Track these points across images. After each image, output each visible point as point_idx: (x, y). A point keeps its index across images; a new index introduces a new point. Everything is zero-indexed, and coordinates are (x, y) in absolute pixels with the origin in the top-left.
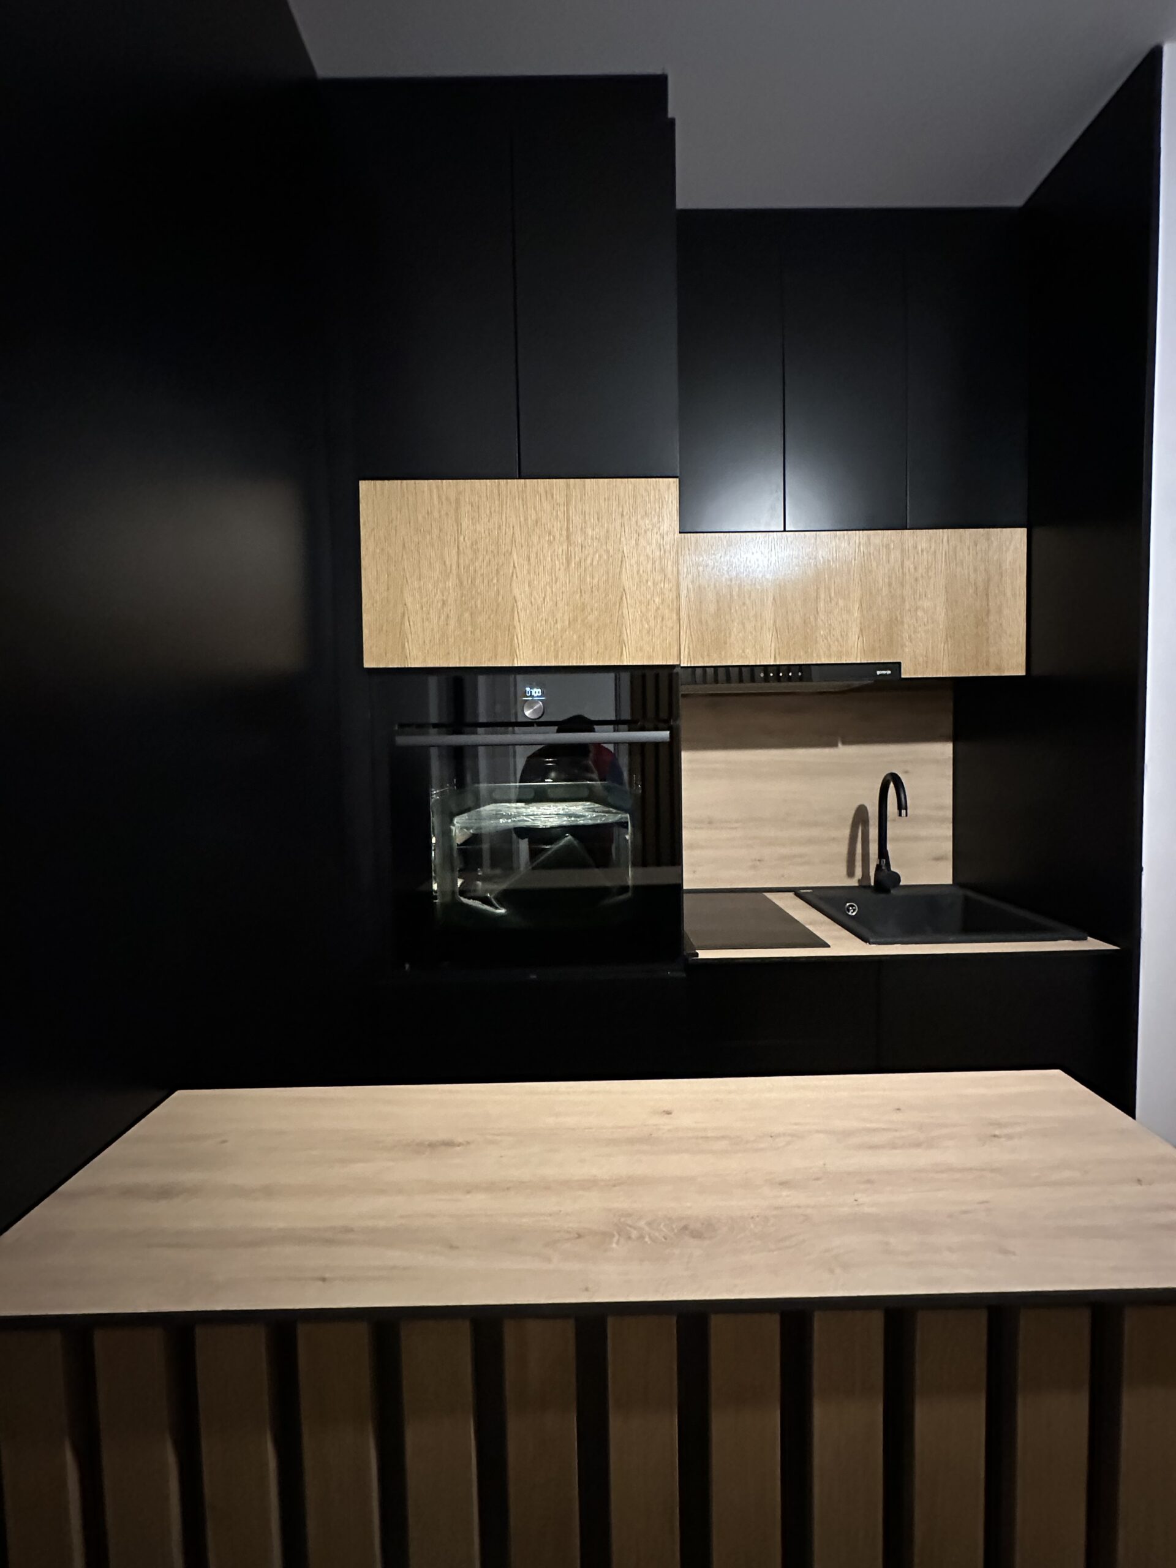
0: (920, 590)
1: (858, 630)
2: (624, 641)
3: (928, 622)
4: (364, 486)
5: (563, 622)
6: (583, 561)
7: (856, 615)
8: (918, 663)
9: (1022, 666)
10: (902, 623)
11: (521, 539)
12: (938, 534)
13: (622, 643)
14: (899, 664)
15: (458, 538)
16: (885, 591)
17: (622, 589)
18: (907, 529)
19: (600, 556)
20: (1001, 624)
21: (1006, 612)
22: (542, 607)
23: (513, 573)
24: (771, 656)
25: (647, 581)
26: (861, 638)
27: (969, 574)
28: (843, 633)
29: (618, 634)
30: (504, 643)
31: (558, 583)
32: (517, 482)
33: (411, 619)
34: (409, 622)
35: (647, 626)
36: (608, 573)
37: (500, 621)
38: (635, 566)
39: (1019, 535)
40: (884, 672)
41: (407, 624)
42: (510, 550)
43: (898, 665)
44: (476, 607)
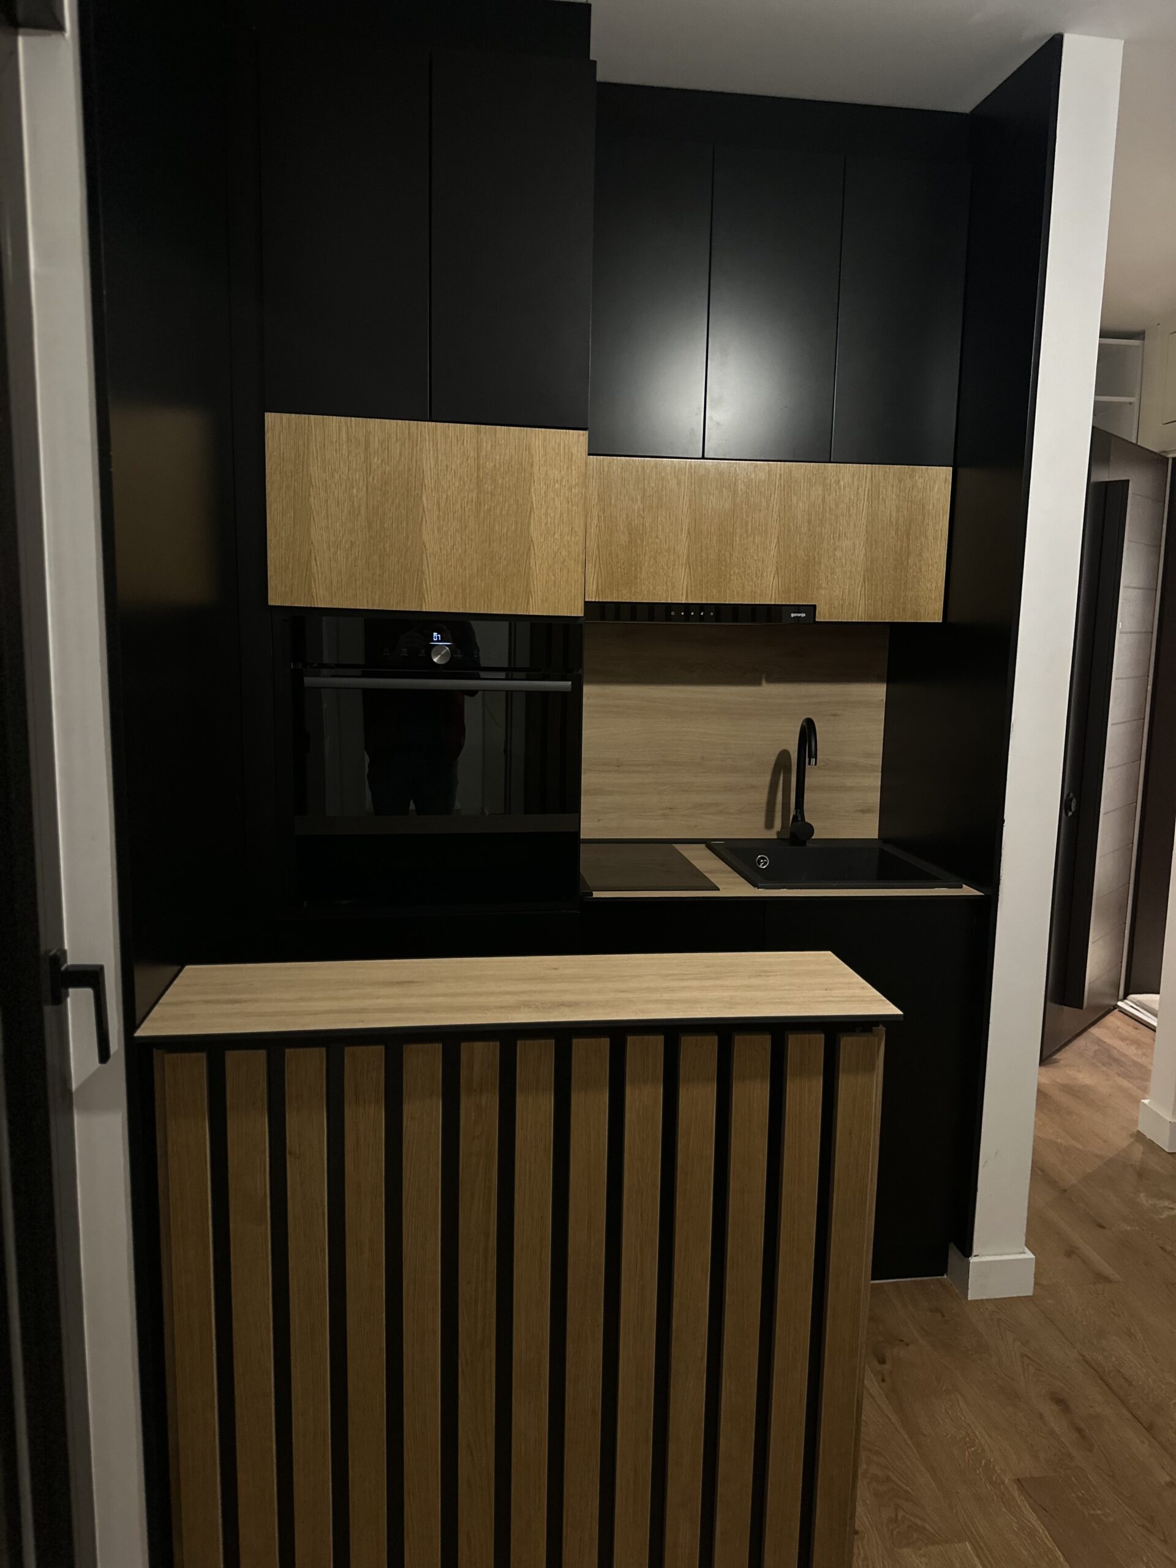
0: (840, 530)
1: (774, 569)
2: (531, 592)
3: (846, 564)
4: (270, 418)
5: (472, 570)
6: (492, 509)
7: (772, 553)
8: (834, 607)
9: (938, 614)
10: (820, 563)
11: (431, 483)
12: (862, 469)
13: (528, 593)
14: (815, 606)
15: (367, 479)
16: (804, 529)
17: (530, 541)
18: (830, 462)
19: (509, 506)
20: (920, 568)
21: (926, 555)
22: (451, 553)
23: (422, 518)
24: (682, 595)
25: (554, 534)
26: (776, 578)
27: (890, 514)
28: (758, 573)
29: (525, 584)
30: (413, 587)
31: (467, 530)
32: (428, 425)
33: (318, 558)
34: (316, 560)
35: (553, 578)
36: (516, 523)
37: (409, 566)
38: (543, 517)
39: (945, 473)
40: (799, 615)
41: (313, 562)
42: (420, 494)
43: (812, 608)
44: (385, 549)
